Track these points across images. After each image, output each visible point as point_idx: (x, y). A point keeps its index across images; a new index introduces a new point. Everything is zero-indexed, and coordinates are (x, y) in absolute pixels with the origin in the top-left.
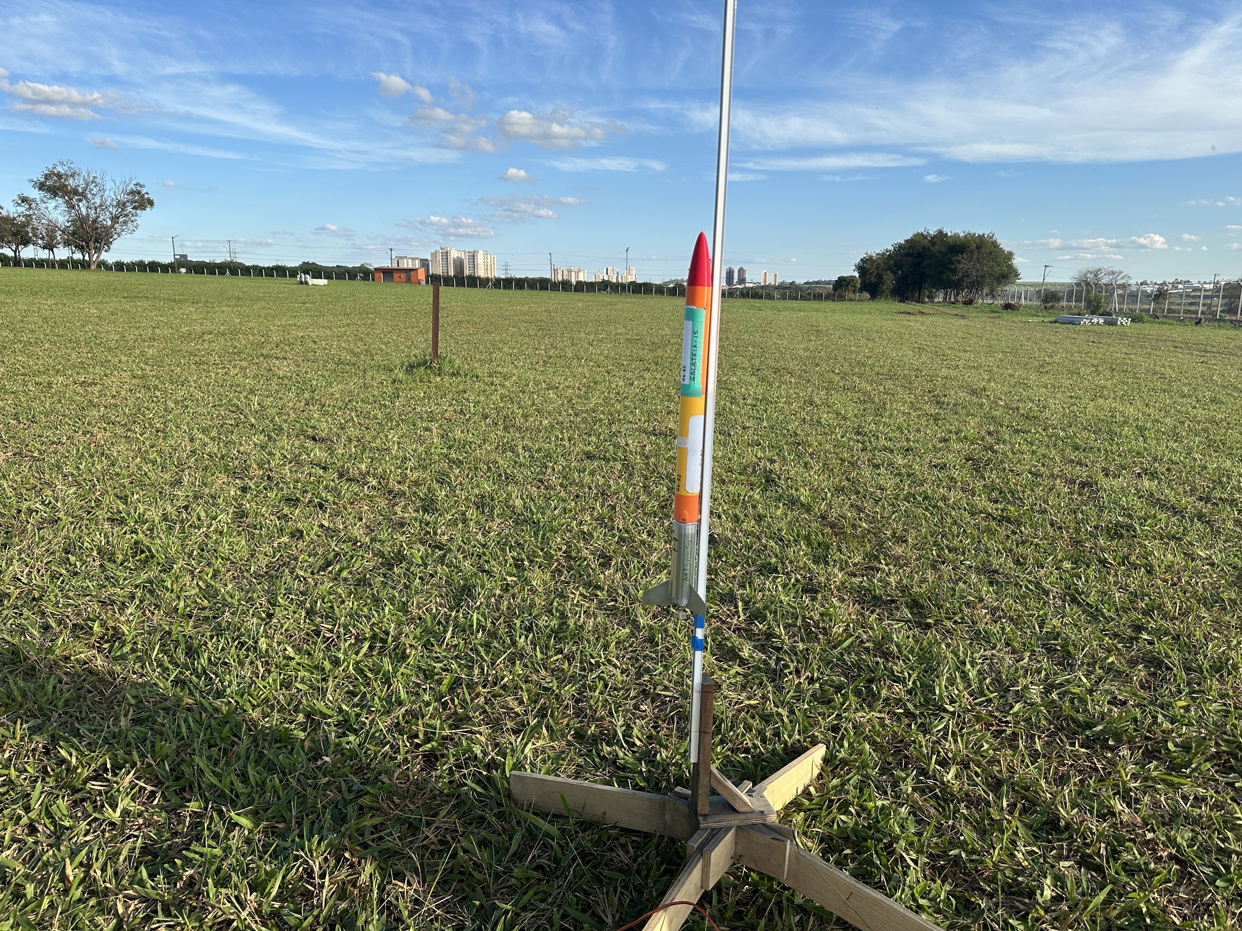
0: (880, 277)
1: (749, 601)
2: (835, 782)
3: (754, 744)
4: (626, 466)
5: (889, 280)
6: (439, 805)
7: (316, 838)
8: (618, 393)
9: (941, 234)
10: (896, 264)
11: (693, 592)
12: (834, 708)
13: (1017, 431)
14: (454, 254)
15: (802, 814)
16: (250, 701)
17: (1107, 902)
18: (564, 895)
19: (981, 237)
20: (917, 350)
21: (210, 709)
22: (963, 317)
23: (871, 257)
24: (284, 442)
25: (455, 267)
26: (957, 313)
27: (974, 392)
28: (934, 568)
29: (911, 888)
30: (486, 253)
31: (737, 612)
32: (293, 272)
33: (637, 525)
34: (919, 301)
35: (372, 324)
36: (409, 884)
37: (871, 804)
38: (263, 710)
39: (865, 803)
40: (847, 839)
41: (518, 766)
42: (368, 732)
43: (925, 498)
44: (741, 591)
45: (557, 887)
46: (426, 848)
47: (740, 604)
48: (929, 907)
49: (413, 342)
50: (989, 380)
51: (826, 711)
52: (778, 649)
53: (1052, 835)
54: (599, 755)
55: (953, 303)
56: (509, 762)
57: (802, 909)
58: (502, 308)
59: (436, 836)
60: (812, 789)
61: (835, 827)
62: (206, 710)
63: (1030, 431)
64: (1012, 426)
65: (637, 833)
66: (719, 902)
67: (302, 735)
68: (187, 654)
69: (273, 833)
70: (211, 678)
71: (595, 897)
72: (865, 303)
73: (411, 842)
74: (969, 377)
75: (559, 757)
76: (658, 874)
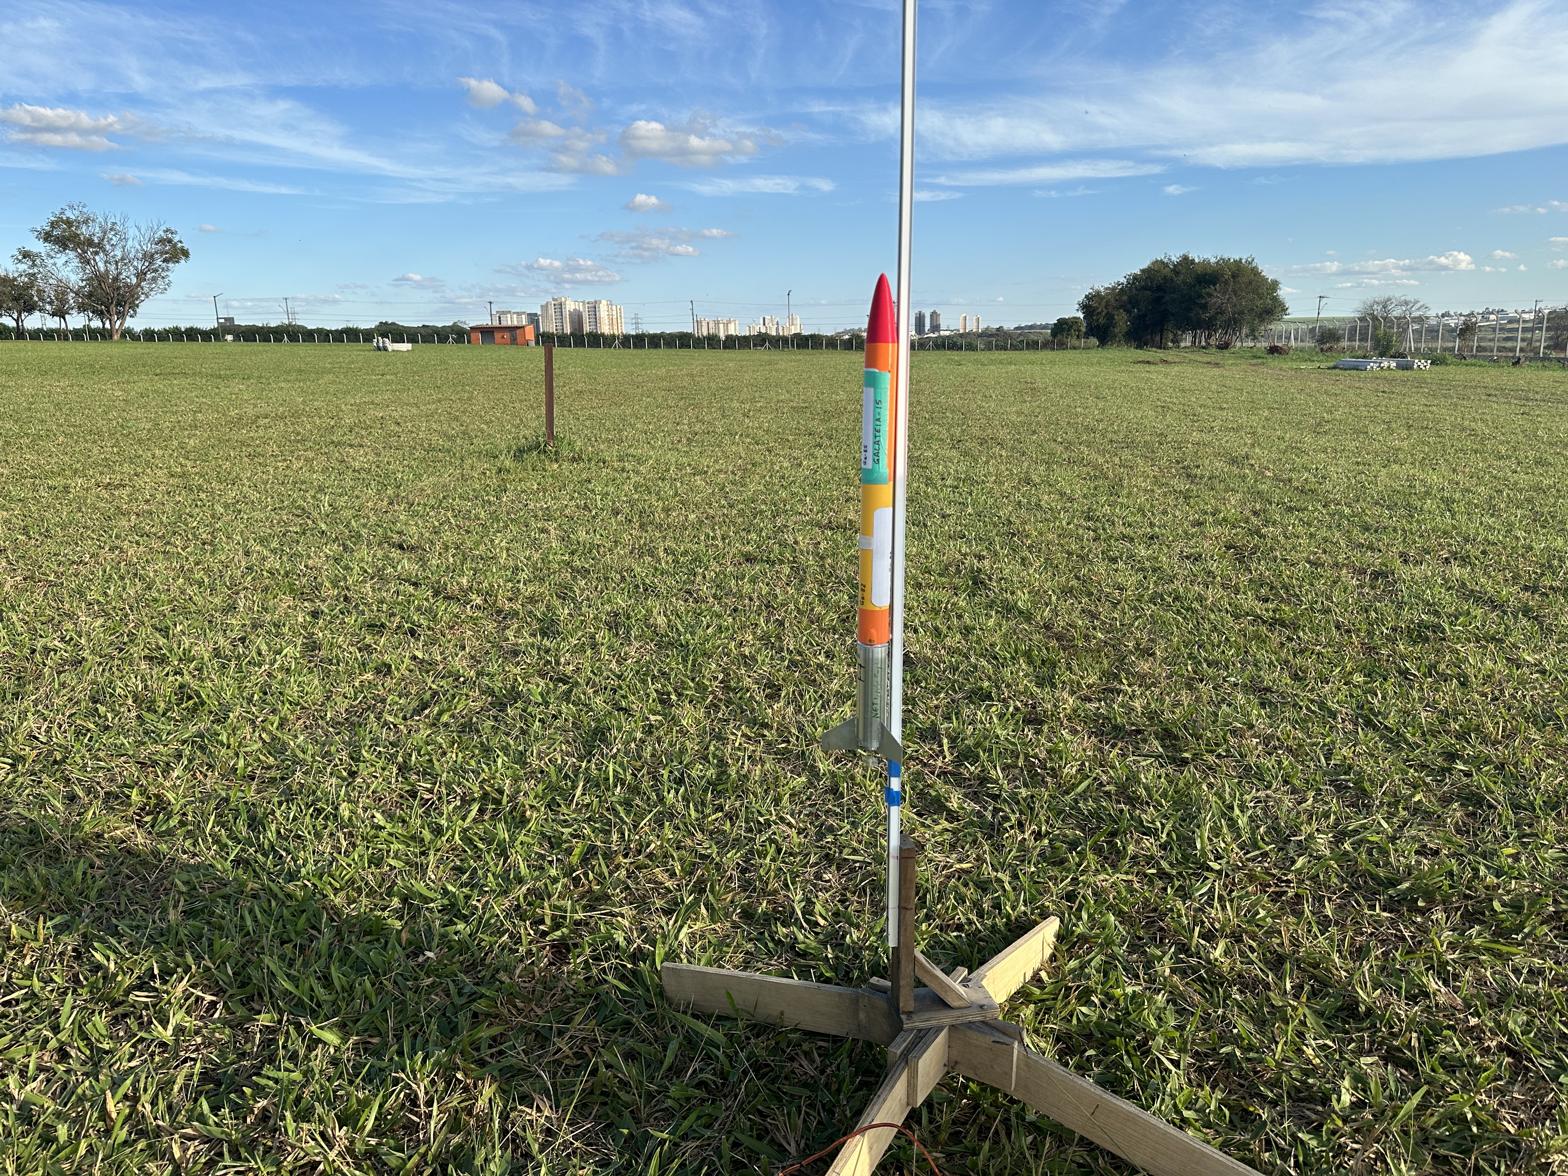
0: (1110, 317)
1: (957, 738)
2: (1073, 964)
3: (968, 919)
4: (795, 570)
5: (1122, 321)
6: (574, 1008)
7: (420, 1055)
8: (783, 477)
9: (1186, 261)
10: (1130, 301)
11: (885, 732)
12: (1068, 870)
13: (1290, 509)
14: (570, 306)
15: (1032, 1006)
16: (330, 884)
17: (1422, 1107)
18: (734, 1118)
19: (1238, 263)
20: (1160, 409)
21: (281, 895)
22: (1217, 365)
23: (1098, 293)
24: (363, 551)
25: (572, 322)
26: (1209, 360)
27: (1233, 461)
28: (1190, 687)
29: (1173, 1097)
30: (610, 304)
31: (942, 752)
32: (368, 336)
33: (811, 644)
34: (1161, 346)
35: (469, 399)
36: (539, 1110)
37: (1119, 992)
38: (347, 895)
39: (1111, 991)
40: (1089, 1036)
41: (672, 956)
42: (481, 918)
43: (1177, 598)
44: (946, 725)
45: (726, 1107)
46: (558, 1063)
47: (945, 741)
48: (1197, 1121)
49: (521, 420)
50: (1253, 445)
51: (1059, 875)
52: (994, 798)
53: (1349, 1023)
54: (773, 939)
55: (1204, 348)
56: (660, 951)
57: (1034, 1128)
58: (633, 373)
59: (571, 1048)
60: (1043, 974)
61: (1075, 1021)
62: (275, 896)
63: (1306, 509)
64: (1284, 503)
65: (825, 1036)
66: (931, 1121)
67: (398, 925)
68: (249, 826)
69: (366, 1050)
70: (281, 856)
71: (773, 1119)
72: (1093, 352)
73: (539, 1056)
74: (1227, 442)
75: (723, 942)
76: (852, 1087)
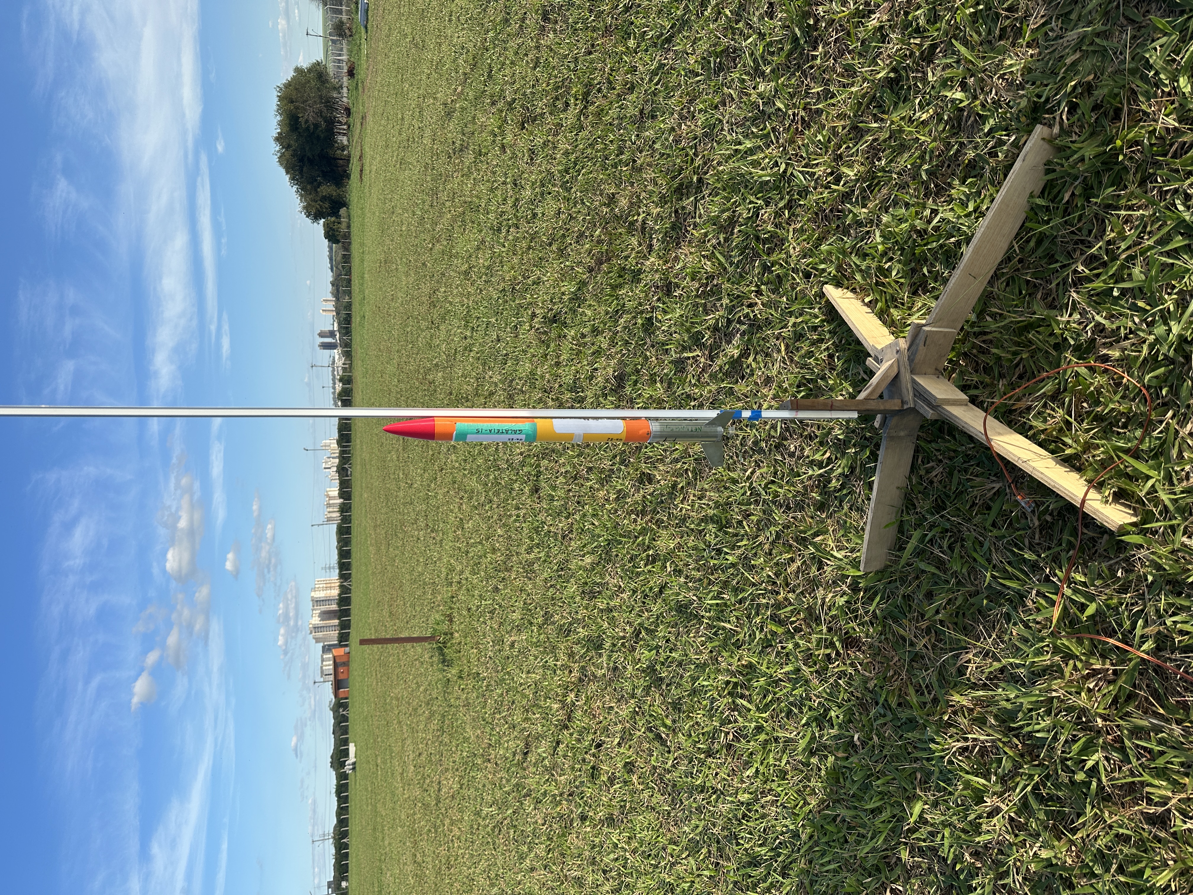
0: (324, 199)
1: (682, 346)
2: (858, 277)
3: (825, 350)
4: (545, 456)
5: (327, 189)
6: (894, 634)
7: (932, 746)
8: (465, 461)
9: (279, 139)
10: (311, 183)
12: (786, 275)
13: (490, 76)
14: (316, 620)
15: (892, 310)
16: (801, 808)
18: (975, 525)
19: (281, 98)
20: (403, 166)
21: (810, 844)
22: (363, 118)
23: (305, 208)
24: (531, 782)
25: (330, 619)
26: (359, 124)
27: (449, 114)
28: (640, 170)
29: (959, 217)
30: (314, 589)
31: (693, 357)
32: (342, 777)
33: (606, 448)
34: (348, 159)
35: (398, 699)
36: (969, 661)
37: (880, 247)
38: (808, 795)
39: (880, 252)
40: (913, 271)
41: (855, 564)
42: (826, 699)
43: (567, 172)
44: (673, 353)
45: (969, 532)
46: (934, 646)
47: (685, 355)
48: (975, 201)
49: (416, 660)
50: (435, 99)
51: (791, 282)
52: (729, 322)
54: (840, 490)
55: (349, 127)
56: (852, 572)
57: (981, 315)
58: (373, 573)
59: (923, 637)
60: (867, 300)
61: (902, 280)
62: (811, 848)
63: (490, 65)
64: (485, 81)
65: (915, 458)
66: (976, 387)
67: (831, 759)
68: (755, 866)
69: (926, 782)
70: (780, 843)
71: (976, 497)
72: (352, 213)
73: (929, 659)
74: (432, 118)
75: (843, 525)
76: (953, 441)
